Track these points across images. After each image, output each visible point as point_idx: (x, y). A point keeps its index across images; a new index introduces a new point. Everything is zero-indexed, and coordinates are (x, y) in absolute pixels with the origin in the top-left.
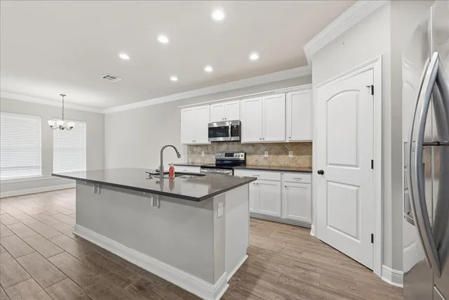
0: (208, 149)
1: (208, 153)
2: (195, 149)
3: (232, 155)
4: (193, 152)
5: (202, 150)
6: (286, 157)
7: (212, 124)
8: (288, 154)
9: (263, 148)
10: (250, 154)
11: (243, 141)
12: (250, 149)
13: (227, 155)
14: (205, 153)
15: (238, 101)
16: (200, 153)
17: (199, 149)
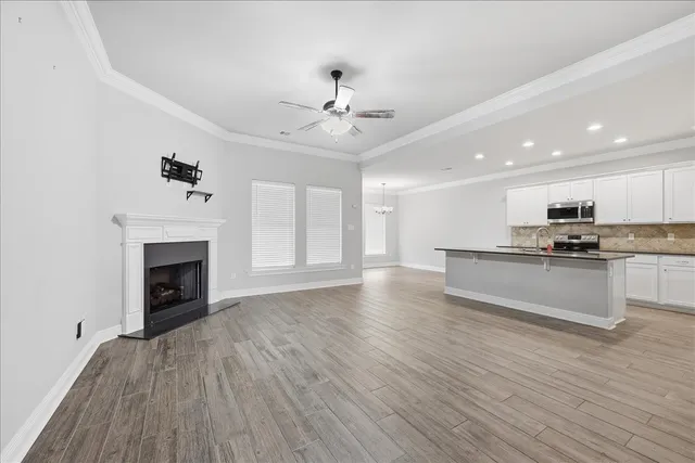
1: (542, 236)
2: (522, 231)
3: (578, 237)
4: (519, 234)
6: (663, 240)
7: (553, 205)
8: (666, 237)
9: (625, 230)
10: (606, 237)
11: (596, 223)
12: (607, 231)
13: (571, 237)
15: (590, 180)
16: (529, 236)
17: (528, 231)
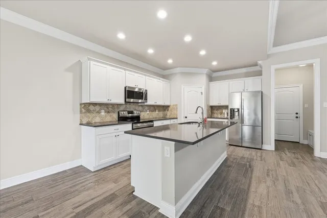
0: (108, 108)
1: (108, 112)
2: (92, 108)
3: (132, 112)
5: (101, 109)
9: (146, 108)
11: (147, 103)
13: (129, 113)
14: (105, 112)
16: (99, 112)
17: (97, 108)
